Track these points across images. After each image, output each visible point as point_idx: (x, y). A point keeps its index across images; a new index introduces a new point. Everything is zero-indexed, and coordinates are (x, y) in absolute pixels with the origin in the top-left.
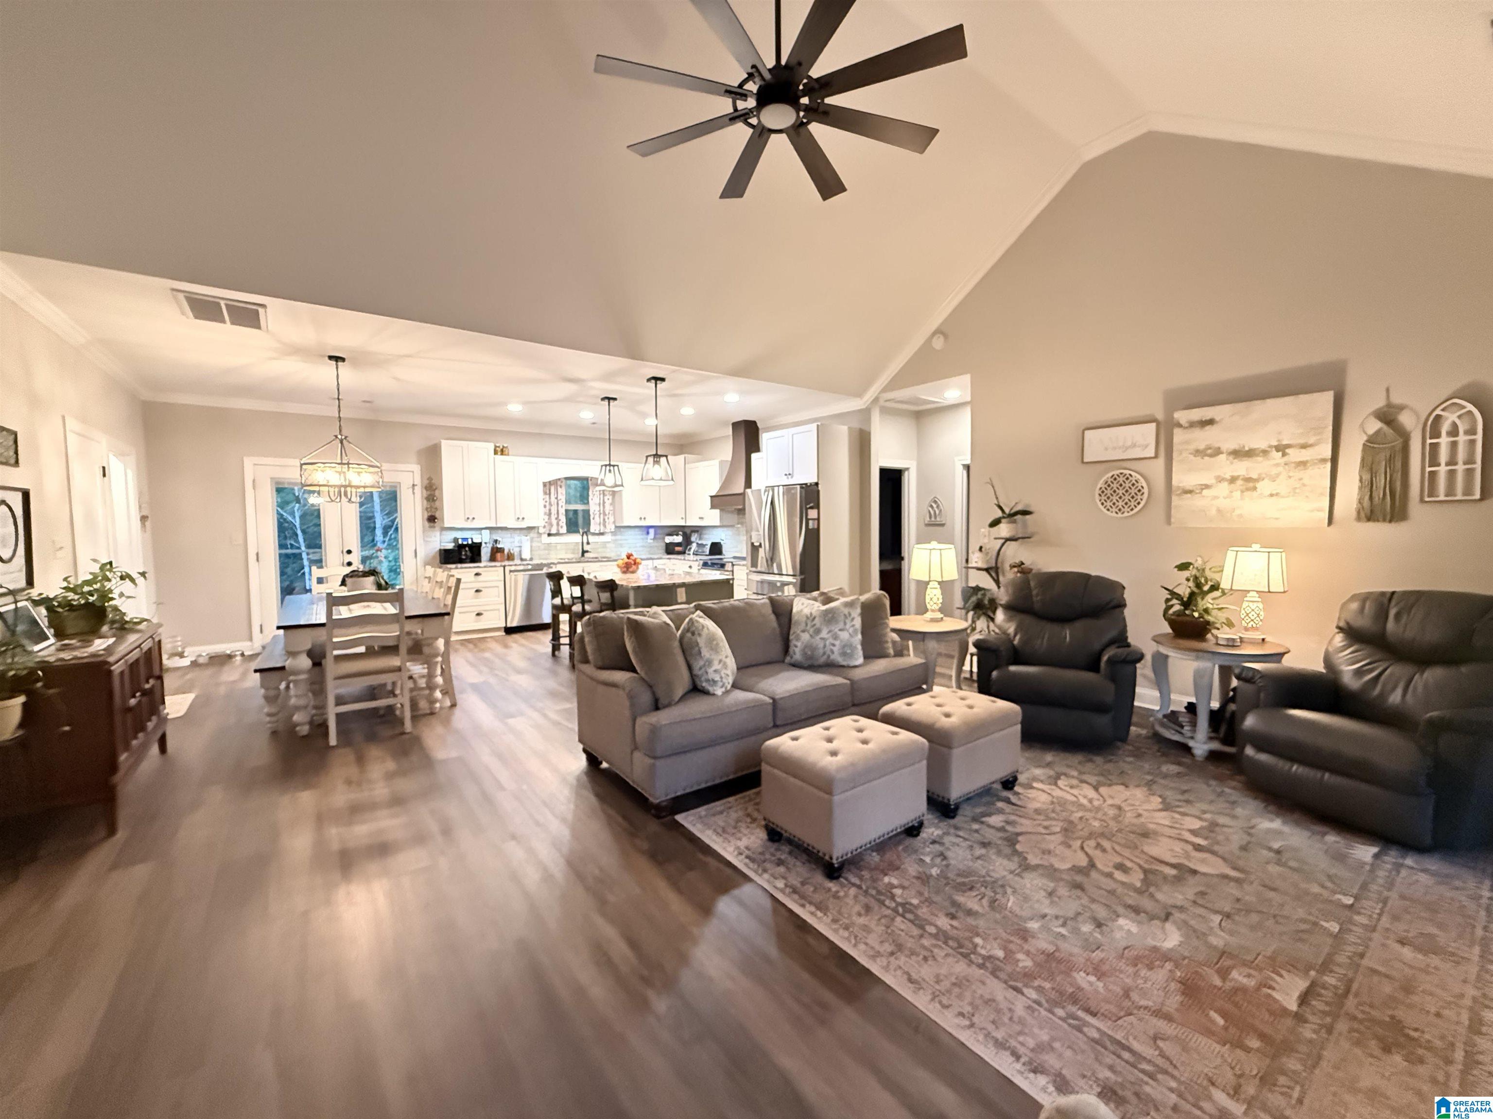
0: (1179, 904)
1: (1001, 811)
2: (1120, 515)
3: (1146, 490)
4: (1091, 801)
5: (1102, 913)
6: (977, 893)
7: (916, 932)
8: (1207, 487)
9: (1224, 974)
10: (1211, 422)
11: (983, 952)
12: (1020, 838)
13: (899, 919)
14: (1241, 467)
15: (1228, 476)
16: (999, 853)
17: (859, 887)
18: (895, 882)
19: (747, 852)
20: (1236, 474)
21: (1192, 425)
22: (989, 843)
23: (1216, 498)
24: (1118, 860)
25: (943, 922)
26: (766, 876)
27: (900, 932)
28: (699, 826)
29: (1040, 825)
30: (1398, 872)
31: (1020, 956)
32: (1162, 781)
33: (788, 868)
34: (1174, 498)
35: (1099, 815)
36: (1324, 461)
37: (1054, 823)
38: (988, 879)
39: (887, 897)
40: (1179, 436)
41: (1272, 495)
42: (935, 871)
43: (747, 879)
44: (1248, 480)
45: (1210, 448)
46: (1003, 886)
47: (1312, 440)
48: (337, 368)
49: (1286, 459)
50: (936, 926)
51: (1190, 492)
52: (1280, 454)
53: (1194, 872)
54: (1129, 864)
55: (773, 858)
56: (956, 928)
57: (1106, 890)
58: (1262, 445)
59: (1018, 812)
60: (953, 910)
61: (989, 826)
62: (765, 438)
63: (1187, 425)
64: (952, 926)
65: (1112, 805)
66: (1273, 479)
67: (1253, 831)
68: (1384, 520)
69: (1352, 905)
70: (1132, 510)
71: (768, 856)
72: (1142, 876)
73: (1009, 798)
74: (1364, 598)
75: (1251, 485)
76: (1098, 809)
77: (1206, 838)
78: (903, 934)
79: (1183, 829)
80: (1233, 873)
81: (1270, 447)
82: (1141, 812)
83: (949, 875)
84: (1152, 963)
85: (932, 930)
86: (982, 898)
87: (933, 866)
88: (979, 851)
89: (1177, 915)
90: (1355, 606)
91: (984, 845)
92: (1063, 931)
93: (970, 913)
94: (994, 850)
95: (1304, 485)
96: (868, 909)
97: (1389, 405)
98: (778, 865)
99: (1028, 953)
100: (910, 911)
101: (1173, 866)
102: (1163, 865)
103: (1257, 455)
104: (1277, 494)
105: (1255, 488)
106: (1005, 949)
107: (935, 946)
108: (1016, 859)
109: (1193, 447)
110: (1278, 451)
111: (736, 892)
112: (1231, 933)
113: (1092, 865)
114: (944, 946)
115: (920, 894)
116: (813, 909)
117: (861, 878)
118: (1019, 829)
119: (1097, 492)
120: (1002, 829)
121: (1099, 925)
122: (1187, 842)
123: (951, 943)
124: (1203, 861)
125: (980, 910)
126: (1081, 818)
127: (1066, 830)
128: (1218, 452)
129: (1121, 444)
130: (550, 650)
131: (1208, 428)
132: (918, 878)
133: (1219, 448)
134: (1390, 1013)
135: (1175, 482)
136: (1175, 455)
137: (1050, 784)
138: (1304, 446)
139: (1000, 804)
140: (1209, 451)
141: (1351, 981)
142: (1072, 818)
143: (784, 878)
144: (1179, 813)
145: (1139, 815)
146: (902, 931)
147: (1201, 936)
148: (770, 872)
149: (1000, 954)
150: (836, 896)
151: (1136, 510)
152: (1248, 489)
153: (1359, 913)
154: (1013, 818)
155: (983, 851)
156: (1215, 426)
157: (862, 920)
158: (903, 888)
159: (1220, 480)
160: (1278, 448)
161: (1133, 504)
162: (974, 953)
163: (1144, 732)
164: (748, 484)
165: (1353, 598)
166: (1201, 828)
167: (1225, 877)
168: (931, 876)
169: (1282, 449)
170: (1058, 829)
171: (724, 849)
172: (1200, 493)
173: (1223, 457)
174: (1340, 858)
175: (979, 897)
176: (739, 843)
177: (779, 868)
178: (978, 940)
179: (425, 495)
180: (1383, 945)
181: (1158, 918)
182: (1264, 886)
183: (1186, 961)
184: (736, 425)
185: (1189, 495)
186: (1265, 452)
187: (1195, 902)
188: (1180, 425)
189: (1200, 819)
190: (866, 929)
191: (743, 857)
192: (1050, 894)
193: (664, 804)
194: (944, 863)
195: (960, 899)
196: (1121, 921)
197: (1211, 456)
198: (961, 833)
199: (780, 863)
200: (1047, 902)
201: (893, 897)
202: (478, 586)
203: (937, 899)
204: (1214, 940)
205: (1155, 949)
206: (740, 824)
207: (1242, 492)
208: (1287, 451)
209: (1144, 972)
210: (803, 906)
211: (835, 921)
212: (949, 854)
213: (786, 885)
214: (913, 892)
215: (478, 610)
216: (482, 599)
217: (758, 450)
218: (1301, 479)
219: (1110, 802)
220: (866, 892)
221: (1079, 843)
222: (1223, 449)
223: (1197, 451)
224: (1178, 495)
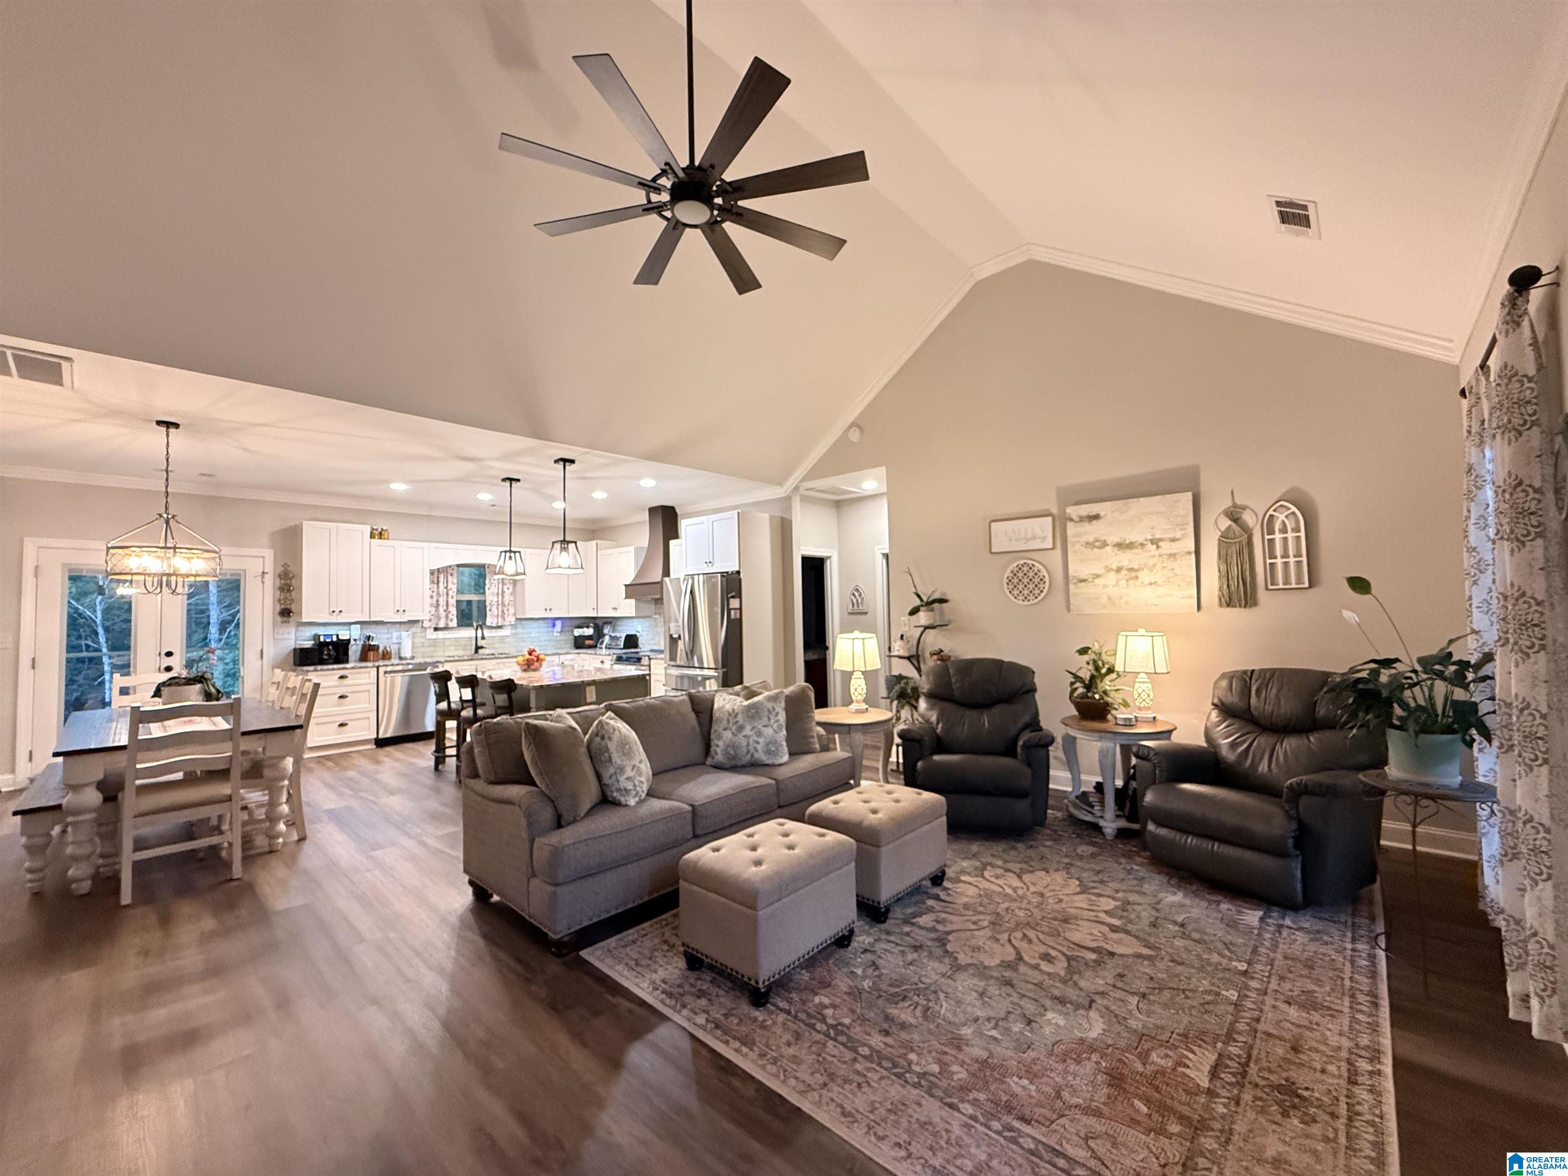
0: (1101, 989)
1: (931, 910)
2: (1026, 603)
3: (1047, 579)
4: (1015, 889)
5: (1030, 1008)
6: (910, 1003)
7: (849, 1055)
8: (1098, 576)
9: (1144, 1057)
10: (1097, 517)
11: (917, 1069)
12: (950, 937)
13: (830, 1043)
14: (1125, 559)
15: (1114, 567)
16: (931, 955)
17: (788, 1012)
18: (826, 1001)
19: (664, 986)
20: (1120, 565)
21: (1082, 519)
22: (921, 947)
23: (1105, 586)
24: (1043, 949)
25: (876, 1040)
26: (685, 1012)
27: (831, 1059)
28: (609, 961)
29: (968, 921)
30: (1280, 933)
31: (955, 1068)
32: (1079, 863)
33: (710, 1000)
34: (1072, 587)
35: (1024, 905)
36: (1189, 553)
37: (982, 917)
38: (921, 985)
39: (818, 1020)
40: (1071, 529)
41: (1151, 584)
42: (866, 984)
43: (665, 1018)
44: (1131, 570)
45: (1098, 541)
46: (935, 992)
47: (1178, 536)
48: (168, 435)
49: (1160, 551)
50: (870, 1047)
51: (1084, 581)
52: (1155, 546)
53: (1112, 954)
54: (1053, 953)
55: (693, 990)
56: (891, 1046)
57: (1034, 984)
58: (1140, 539)
59: (947, 910)
60: (886, 1026)
61: (921, 927)
62: (684, 525)
63: (1077, 519)
64: (886, 1044)
65: (1034, 893)
66: (1151, 569)
67: (1159, 906)
68: (1240, 606)
69: (1246, 971)
70: (1036, 598)
71: (687, 988)
72: (1065, 965)
73: (939, 895)
74: (1230, 677)
75: (1133, 574)
76: (1022, 898)
77: (1121, 917)
78: (835, 1060)
79: (1099, 911)
80: (1146, 951)
81: (1146, 540)
82: (1061, 897)
83: (882, 987)
84: (1079, 1056)
85: (865, 1051)
86: (916, 1008)
87: (864, 978)
88: (911, 956)
89: (1099, 1000)
90: (1224, 683)
91: (916, 948)
92: (994, 1033)
93: (903, 1026)
94: (925, 954)
95: (1176, 575)
96: (798, 1036)
97: (1235, 506)
98: (699, 997)
99: (962, 1064)
100: (842, 1033)
101: (1093, 950)
102: (1083, 950)
103: (1136, 548)
104: (1155, 583)
105: (1137, 577)
106: (940, 1062)
107: (868, 1069)
108: (947, 960)
109: (1083, 539)
110: (1152, 544)
111: (650, 1037)
112: (1149, 1014)
113: (1020, 958)
114: (877, 1068)
115: (853, 1011)
116: (737, 1044)
117: (790, 1001)
118: (949, 928)
119: (1006, 581)
120: (933, 930)
121: (1029, 1022)
122: (1102, 923)
123: (886, 1064)
124: (1119, 942)
125: (913, 1021)
126: (1007, 909)
127: (993, 923)
128: (1104, 544)
129: (1023, 536)
130: (432, 763)
131: (1095, 522)
132: (849, 994)
133: (1105, 541)
134: (1285, 1075)
135: (1071, 572)
136: (1069, 547)
137: (977, 876)
138: (1173, 540)
139: (930, 902)
140: (1097, 544)
141: (1251, 1047)
142: (999, 910)
143: (707, 1012)
144: (1094, 894)
145: (1060, 901)
146: (834, 1056)
147: (1121, 1020)
148: (689, 1007)
149: (935, 1068)
150: (763, 1027)
151: (1040, 598)
152: (1132, 578)
153: (1253, 978)
154: (944, 915)
155: (915, 955)
156: (1101, 521)
157: (791, 1051)
158: (834, 1007)
159: (1109, 570)
160: (1153, 542)
161: (1037, 592)
162: (908, 1072)
163: (1059, 814)
164: (666, 572)
165: (1223, 676)
166: (1116, 907)
167: (1139, 956)
168: (864, 989)
169: (1155, 542)
170: (985, 924)
171: (637, 985)
172: (1093, 582)
173: (1109, 549)
174: (1232, 924)
175: (912, 1007)
176: (654, 976)
177: (699, 1001)
178: (913, 1056)
179: (278, 585)
180: (1274, 1007)
181: (1083, 1007)
182: (1173, 961)
183: (1110, 1049)
184: (652, 511)
185: (1083, 584)
186: (1142, 545)
187: (1114, 986)
188: (1071, 520)
189: (1114, 898)
190: (795, 1059)
191: (659, 992)
192: (982, 994)
193: (566, 939)
194: (876, 973)
195: (893, 1011)
196: (1050, 1015)
197: (1100, 548)
198: (892, 938)
199: (701, 994)
200: (978, 1003)
201: (823, 1020)
202: (342, 691)
203: (871, 1015)
204: (1133, 1024)
205: (1082, 1041)
206: (656, 953)
207: (1127, 581)
208: (1160, 544)
209: (1072, 1067)
210: (727, 1043)
211: (762, 1055)
212: (881, 962)
213: (707, 1020)
214: (845, 1010)
215: (341, 720)
216: (347, 706)
217: (676, 536)
218: (1172, 569)
219: (1032, 889)
220: (796, 1017)
221: (1006, 936)
222: (1109, 542)
223: (1087, 543)
224: (1075, 583)
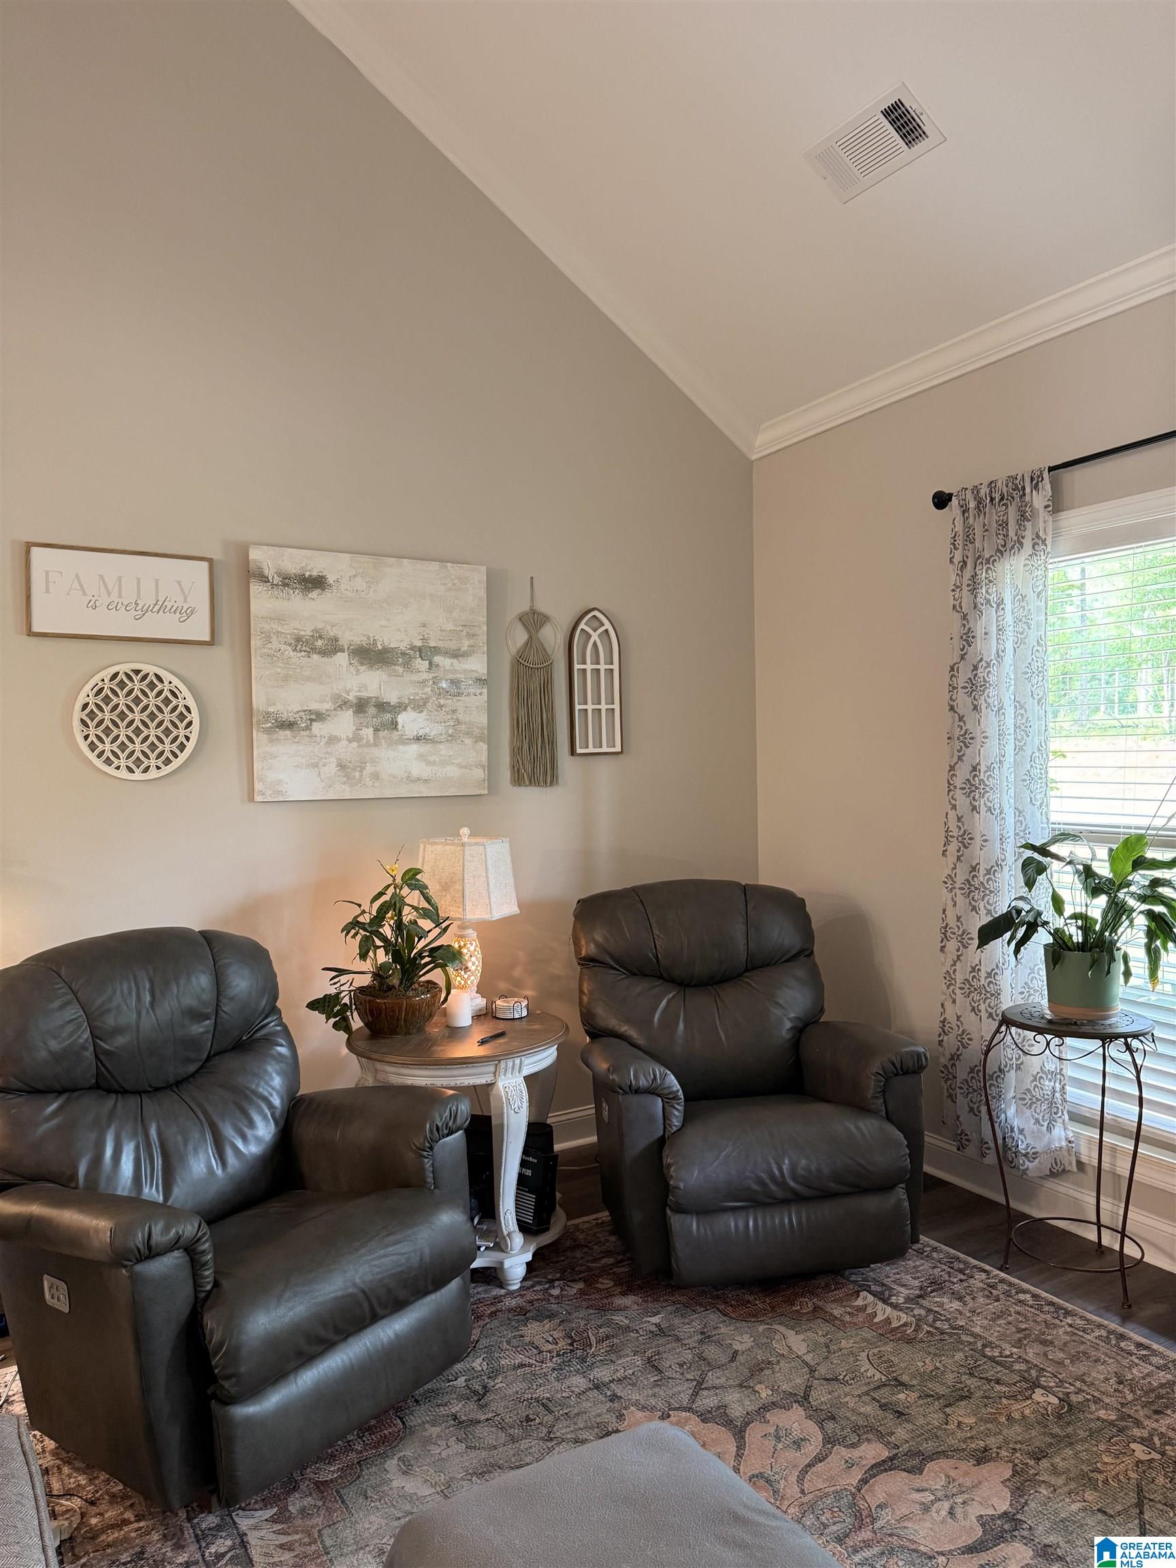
2: (138, 775)
3: (195, 716)
8: (319, 716)
10: (315, 583)
14: (372, 682)
15: (352, 698)
20: (364, 694)
21: (287, 581)
23: (333, 739)
34: (258, 736)
40: (262, 601)
41: (418, 739)
44: (382, 706)
45: (321, 637)
47: (464, 645)
49: (435, 672)
51: (290, 725)
52: (426, 662)
58: (403, 645)
63: (277, 580)
66: (419, 708)
70: (168, 762)
75: (388, 716)
81: (413, 648)
95: (458, 723)
97: (533, 610)
103: (395, 662)
104: (423, 737)
105: (394, 725)
109: (289, 629)
110: (423, 657)
119: (78, 715)
128: (332, 648)
129: (128, 597)
131: (315, 594)
133: (335, 640)
135: (258, 701)
136: (255, 642)
138: (456, 655)
140: (319, 643)
151: (176, 763)
152: (384, 726)
156: (327, 593)
159: (344, 704)
160: (422, 653)
161: (169, 747)
169: (427, 654)
172: (308, 728)
173: (342, 659)
185: (288, 733)
186: (405, 658)
188: (264, 579)
197: (324, 653)
207: (376, 730)
208: (435, 658)
222: (344, 642)
223: (298, 639)
224: (268, 731)
